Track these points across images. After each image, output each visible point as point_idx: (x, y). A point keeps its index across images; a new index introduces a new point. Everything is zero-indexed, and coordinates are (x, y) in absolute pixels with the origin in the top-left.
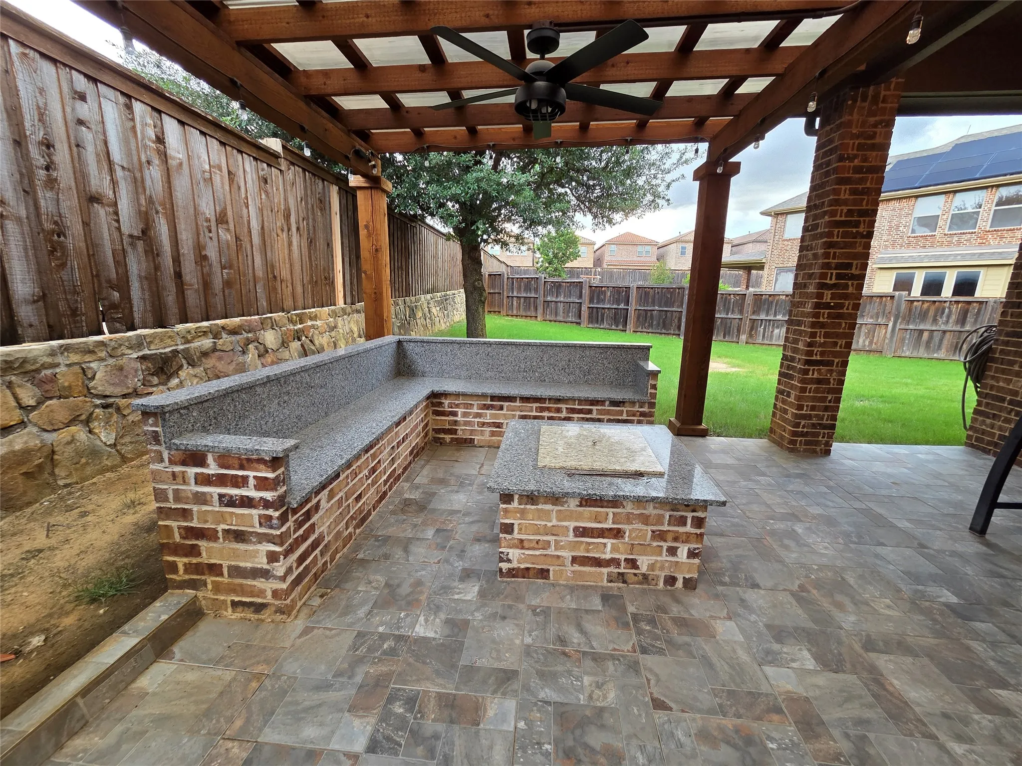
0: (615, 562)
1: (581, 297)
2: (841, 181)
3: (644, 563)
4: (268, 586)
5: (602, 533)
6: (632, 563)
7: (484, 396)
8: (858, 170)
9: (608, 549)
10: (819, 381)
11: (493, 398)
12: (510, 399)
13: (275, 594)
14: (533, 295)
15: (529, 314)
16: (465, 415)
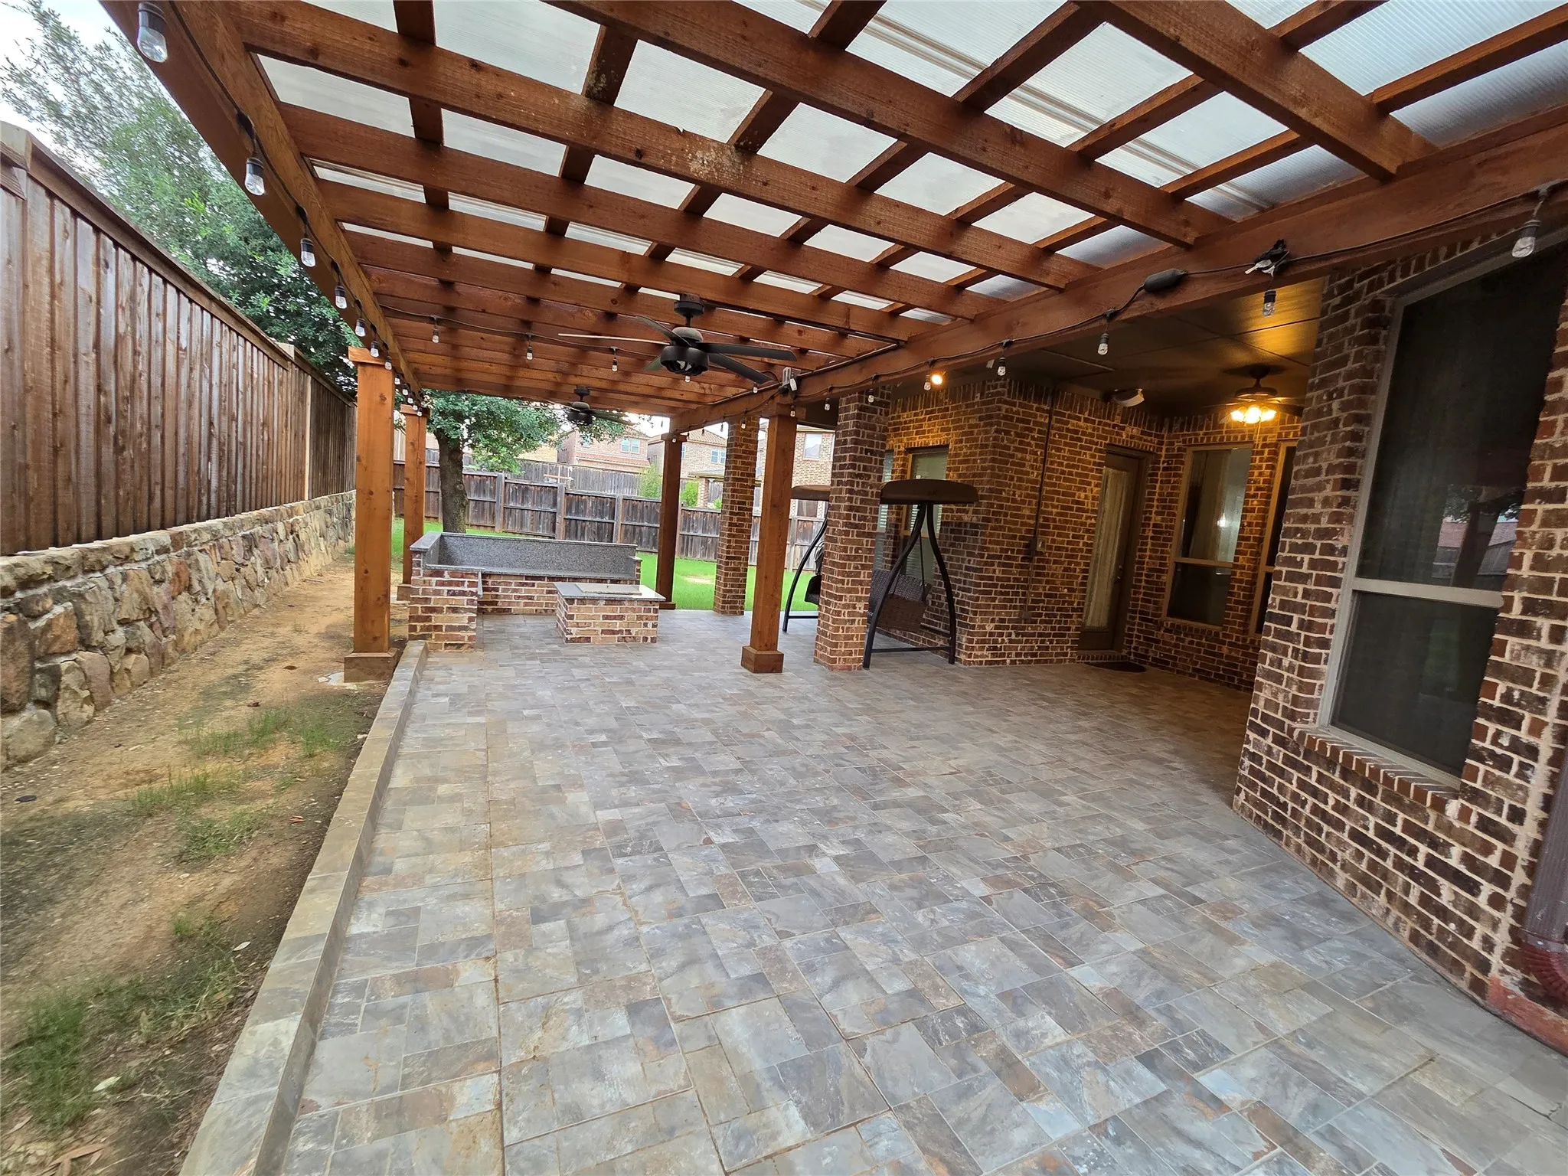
0: (621, 631)
1: (555, 504)
2: (737, 457)
3: (634, 631)
4: (465, 634)
5: (615, 618)
6: (629, 632)
7: (521, 576)
8: (744, 452)
9: (618, 625)
10: (734, 569)
11: (527, 577)
12: (541, 578)
13: (470, 638)
14: (488, 499)
15: (482, 523)
16: (504, 590)
